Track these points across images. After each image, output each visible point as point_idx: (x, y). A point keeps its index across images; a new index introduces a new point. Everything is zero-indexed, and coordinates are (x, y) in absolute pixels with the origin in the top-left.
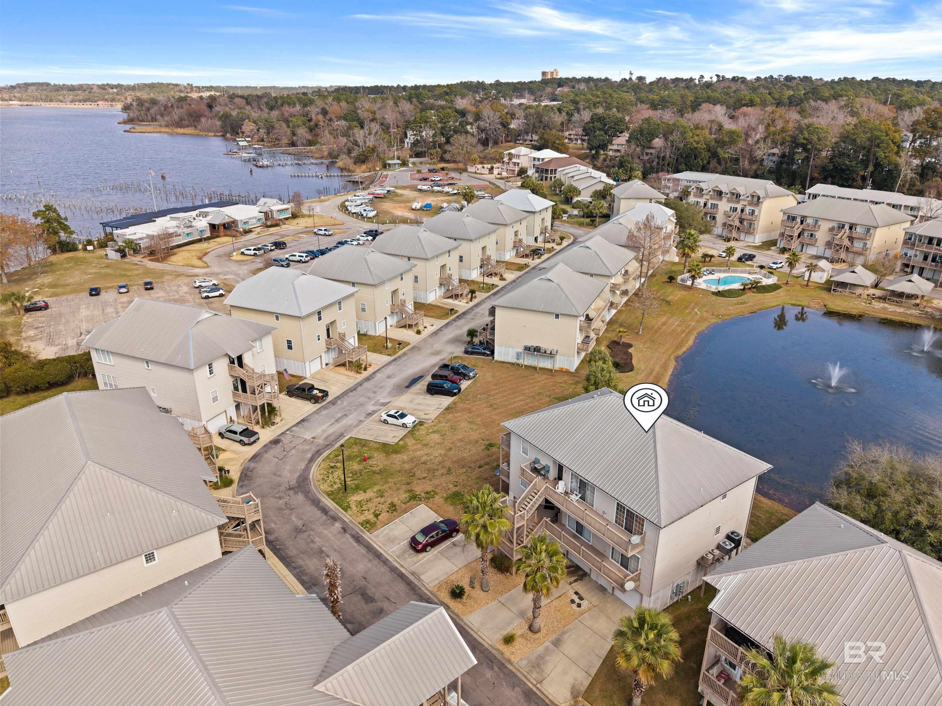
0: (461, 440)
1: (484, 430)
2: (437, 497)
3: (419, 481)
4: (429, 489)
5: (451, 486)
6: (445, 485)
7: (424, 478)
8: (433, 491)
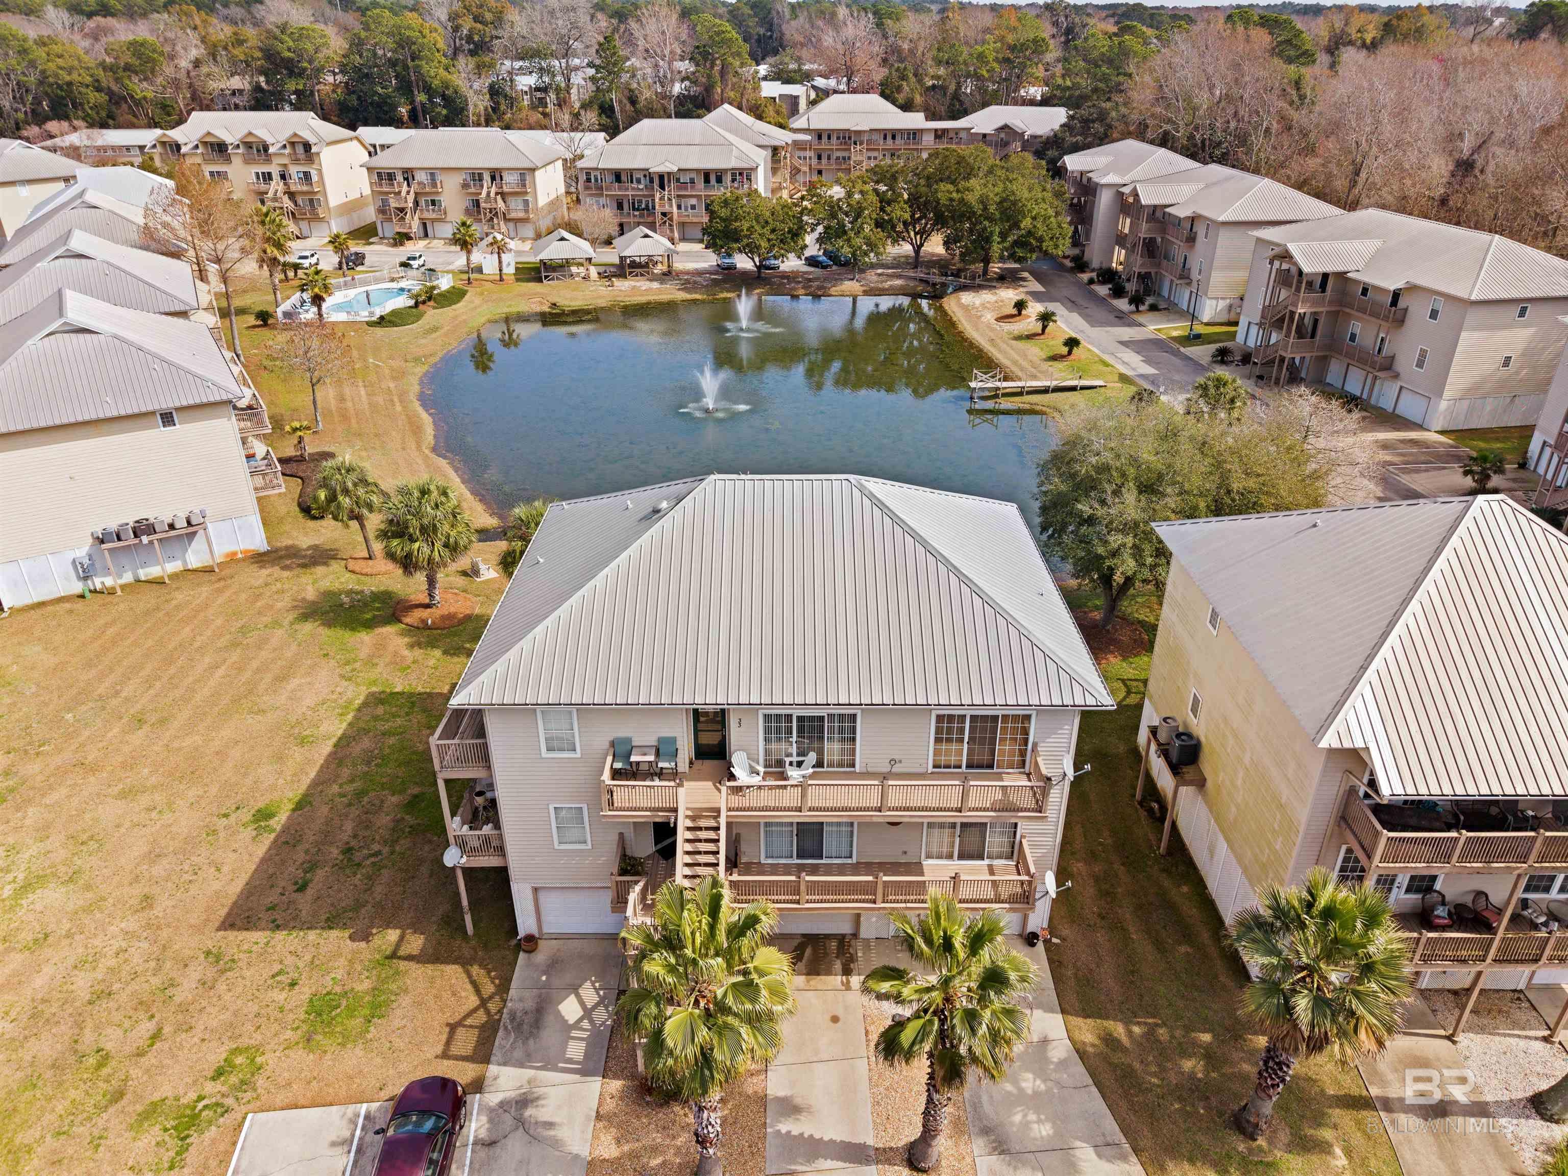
0: (154, 856)
1: (192, 793)
2: (269, 1059)
3: (150, 1060)
4: (216, 1055)
5: (280, 996)
6: (254, 1008)
7: (156, 1036)
8: (236, 1051)
